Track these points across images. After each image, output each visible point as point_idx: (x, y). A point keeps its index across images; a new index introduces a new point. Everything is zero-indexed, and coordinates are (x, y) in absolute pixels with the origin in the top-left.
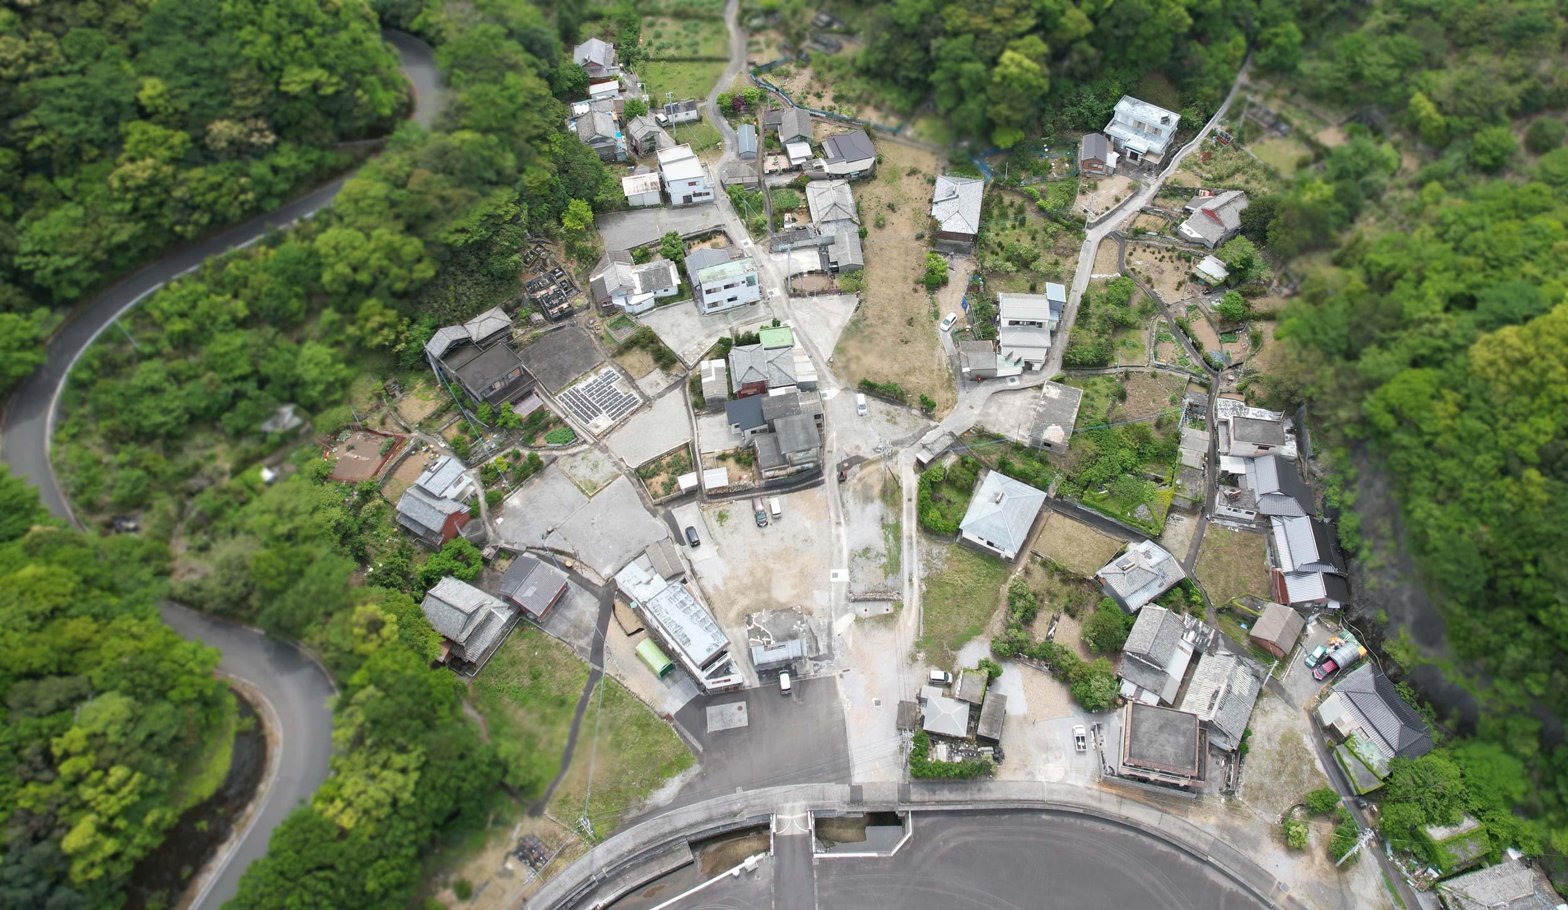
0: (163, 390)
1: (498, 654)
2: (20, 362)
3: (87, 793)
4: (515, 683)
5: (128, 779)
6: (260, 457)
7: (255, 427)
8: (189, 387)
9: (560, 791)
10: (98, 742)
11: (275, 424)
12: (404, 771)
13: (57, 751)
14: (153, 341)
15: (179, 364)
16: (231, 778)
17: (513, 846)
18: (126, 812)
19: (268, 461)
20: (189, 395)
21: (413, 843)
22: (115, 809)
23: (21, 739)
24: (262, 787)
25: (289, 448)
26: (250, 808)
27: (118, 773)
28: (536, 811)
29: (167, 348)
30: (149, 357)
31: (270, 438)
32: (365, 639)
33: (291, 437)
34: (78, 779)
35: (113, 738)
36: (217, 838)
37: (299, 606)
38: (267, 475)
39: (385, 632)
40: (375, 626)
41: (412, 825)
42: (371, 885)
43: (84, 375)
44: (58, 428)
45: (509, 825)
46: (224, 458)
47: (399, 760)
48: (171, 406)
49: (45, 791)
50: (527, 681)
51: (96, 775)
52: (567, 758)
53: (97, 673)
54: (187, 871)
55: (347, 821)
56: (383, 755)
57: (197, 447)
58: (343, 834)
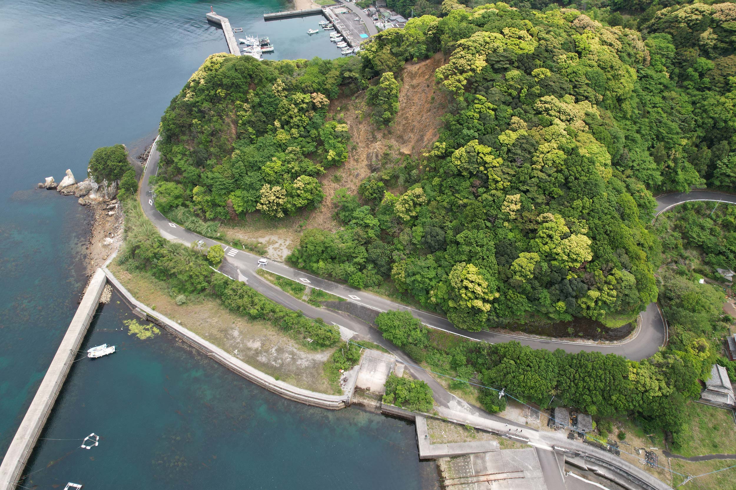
0: (705, 230)
1: (711, 407)
2: (684, 187)
3: (605, 288)
4: (706, 420)
5: (613, 297)
6: (705, 275)
7: (716, 267)
8: (712, 237)
9: (682, 461)
10: (620, 281)
11: (723, 272)
12: (660, 389)
13: (613, 272)
14: (718, 216)
15: (718, 229)
16: (616, 330)
17: (648, 450)
18: (605, 303)
19: (706, 279)
20: (710, 239)
21: (635, 406)
22: (604, 299)
23: (611, 260)
24: (615, 342)
25: (716, 283)
26: (607, 342)
27: (614, 293)
28: (667, 454)
29: (720, 221)
30: (712, 219)
31: (716, 274)
32: (693, 347)
33: (722, 281)
34: (608, 283)
35: (623, 284)
36: (594, 337)
37: (686, 317)
38: (702, 281)
39: (702, 354)
40: (701, 349)
41: (641, 402)
42: (614, 398)
43: (689, 206)
44: (668, 211)
45: (654, 444)
46: (695, 264)
47: (663, 384)
48: (702, 236)
49: (602, 276)
50: (711, 425)
51: (611, 287)
52: (696, 459)
53: (635, 268)
54: (581, 334)
55: (632, 377)
56: (661, 377)
57: (691, 254)
58: (626, 377)
